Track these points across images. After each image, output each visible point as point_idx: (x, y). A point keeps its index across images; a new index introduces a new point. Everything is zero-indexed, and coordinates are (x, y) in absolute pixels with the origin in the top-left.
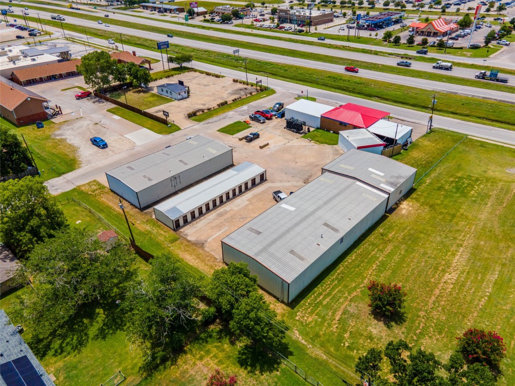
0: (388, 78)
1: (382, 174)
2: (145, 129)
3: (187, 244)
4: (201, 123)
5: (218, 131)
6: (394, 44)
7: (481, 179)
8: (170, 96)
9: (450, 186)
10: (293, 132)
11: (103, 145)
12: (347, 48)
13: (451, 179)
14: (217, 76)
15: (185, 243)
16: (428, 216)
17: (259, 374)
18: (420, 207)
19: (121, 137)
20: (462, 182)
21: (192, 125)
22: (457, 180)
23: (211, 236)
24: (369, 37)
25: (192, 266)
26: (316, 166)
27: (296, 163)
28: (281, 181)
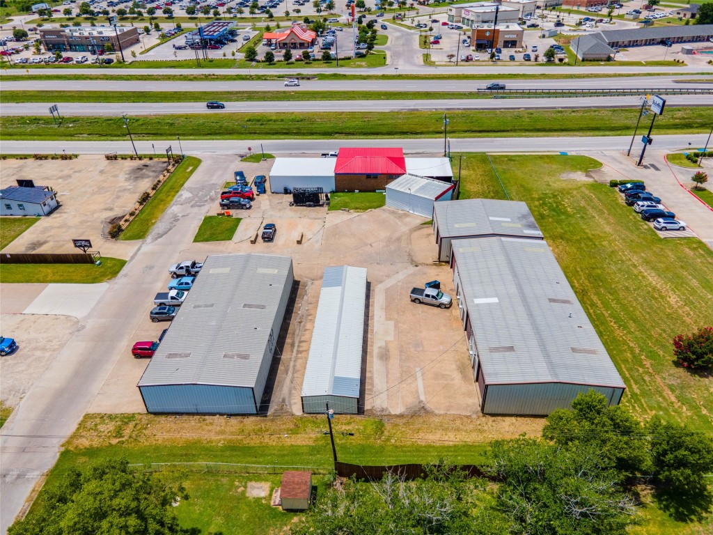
0: (323, 106)
1: (509, 220)
2: (51, 285)
3: (404, 420)
4: (149, 239)
5: (195, 241)
6: (268, 63)
8: (22, 212)
10: (310, 206)
11: (10, 347)
12: (213, 77)
14: (64, 157)
15: (401, 421)
17: (708, 515)
19: (20, 318)
21: (136, 248)
23: (417, 392)
24: (223, 58)
25: (455, 446)
26: (399, 239)
27: (371, 245)
28: (388, 276)
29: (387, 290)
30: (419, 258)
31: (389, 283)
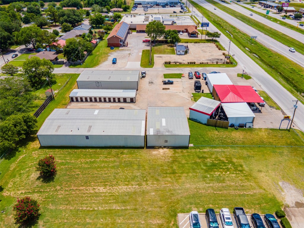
1: (164, 125)
2: (140, 62)
4: (165, 68)
5: (164, 74)
7: (244, 172)
9: (212, 161)
14: (220, 49)
20: (226, 164)
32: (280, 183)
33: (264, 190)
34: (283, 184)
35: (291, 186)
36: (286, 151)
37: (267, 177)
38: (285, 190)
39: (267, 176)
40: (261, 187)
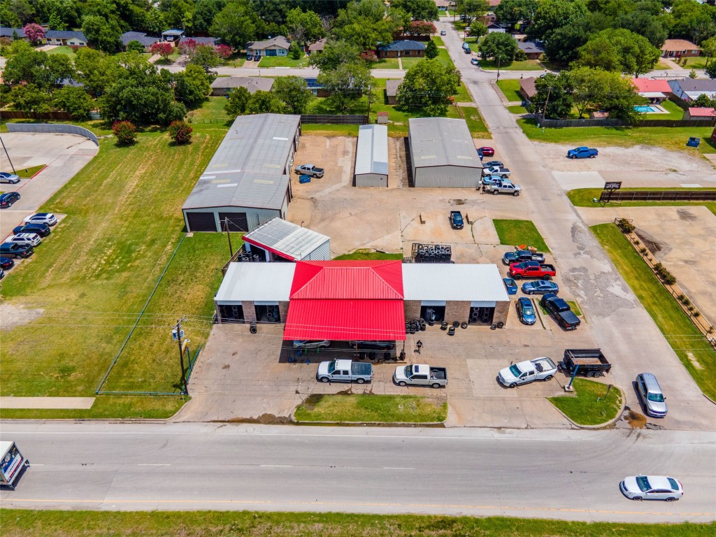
7: (93, 279)
9: (139, 251)
13: (137, 262)
16: (163, 208)
18: (173, 214)
20: (123, 264)
22: (129, 265)
26: (323, 220)
27: (351, 214)
28: (338, 190)
29: (340, 181)
30: (309, 204)
31: (338, 186)
32: (42, 310)
33: (44, 289)
34: (38, 313)
35: (27, 321)
36: (112, 349)
37: (64, 299)
38: (26, 311)
39: (67, 300)
40: (49, 286)
